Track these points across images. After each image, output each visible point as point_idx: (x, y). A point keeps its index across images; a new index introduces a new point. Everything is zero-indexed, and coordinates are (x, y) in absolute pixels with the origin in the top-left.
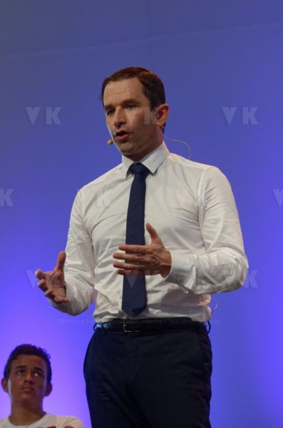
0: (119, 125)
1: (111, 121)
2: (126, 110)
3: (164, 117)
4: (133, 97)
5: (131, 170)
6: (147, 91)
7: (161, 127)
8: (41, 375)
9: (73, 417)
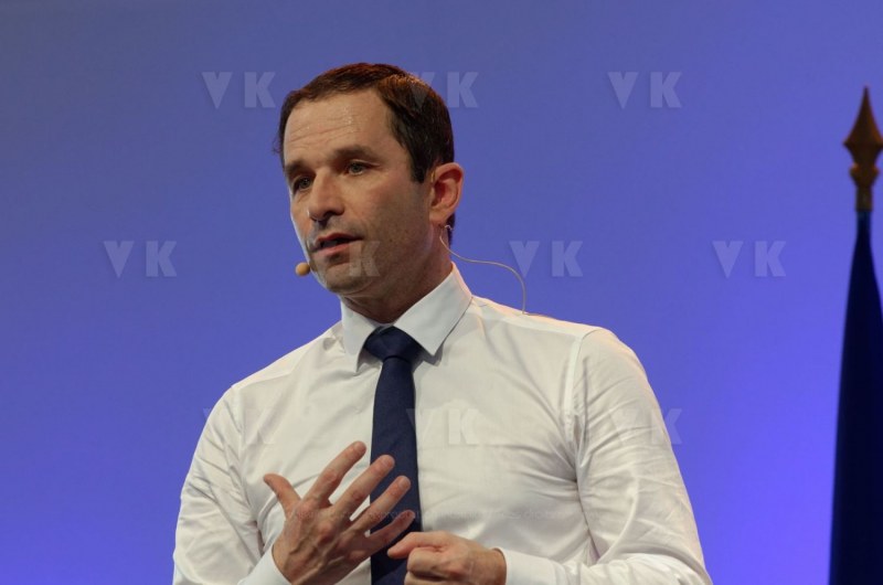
0: (324, 217)
1: (303, 208)
2: (343, 177)
3: (447, 199)
4: (364, 143)
5: (368, 351)
6: (403, 129)
7: (441, 226)
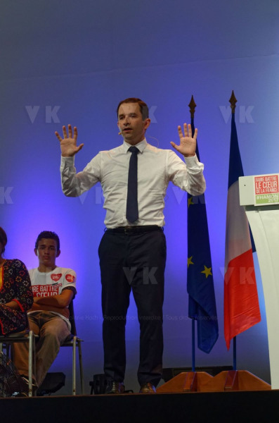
0: (126, 124)
2: (131, 118)
4: (135, 112)
5: (130, 150)
8: (54, 249)
9: (70, 269)
